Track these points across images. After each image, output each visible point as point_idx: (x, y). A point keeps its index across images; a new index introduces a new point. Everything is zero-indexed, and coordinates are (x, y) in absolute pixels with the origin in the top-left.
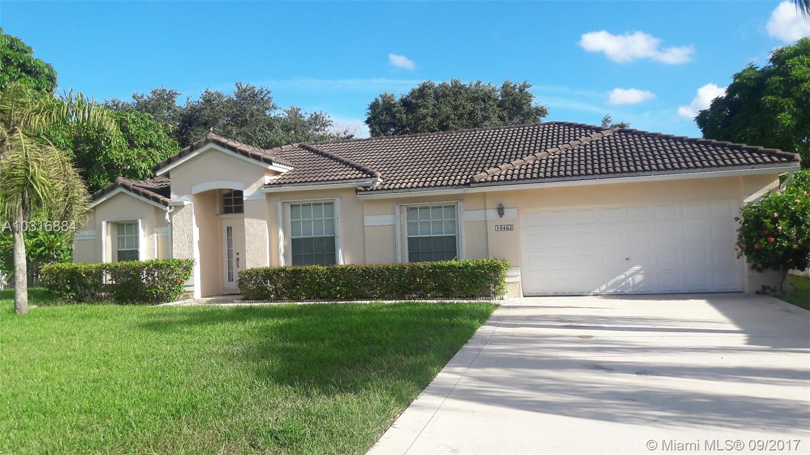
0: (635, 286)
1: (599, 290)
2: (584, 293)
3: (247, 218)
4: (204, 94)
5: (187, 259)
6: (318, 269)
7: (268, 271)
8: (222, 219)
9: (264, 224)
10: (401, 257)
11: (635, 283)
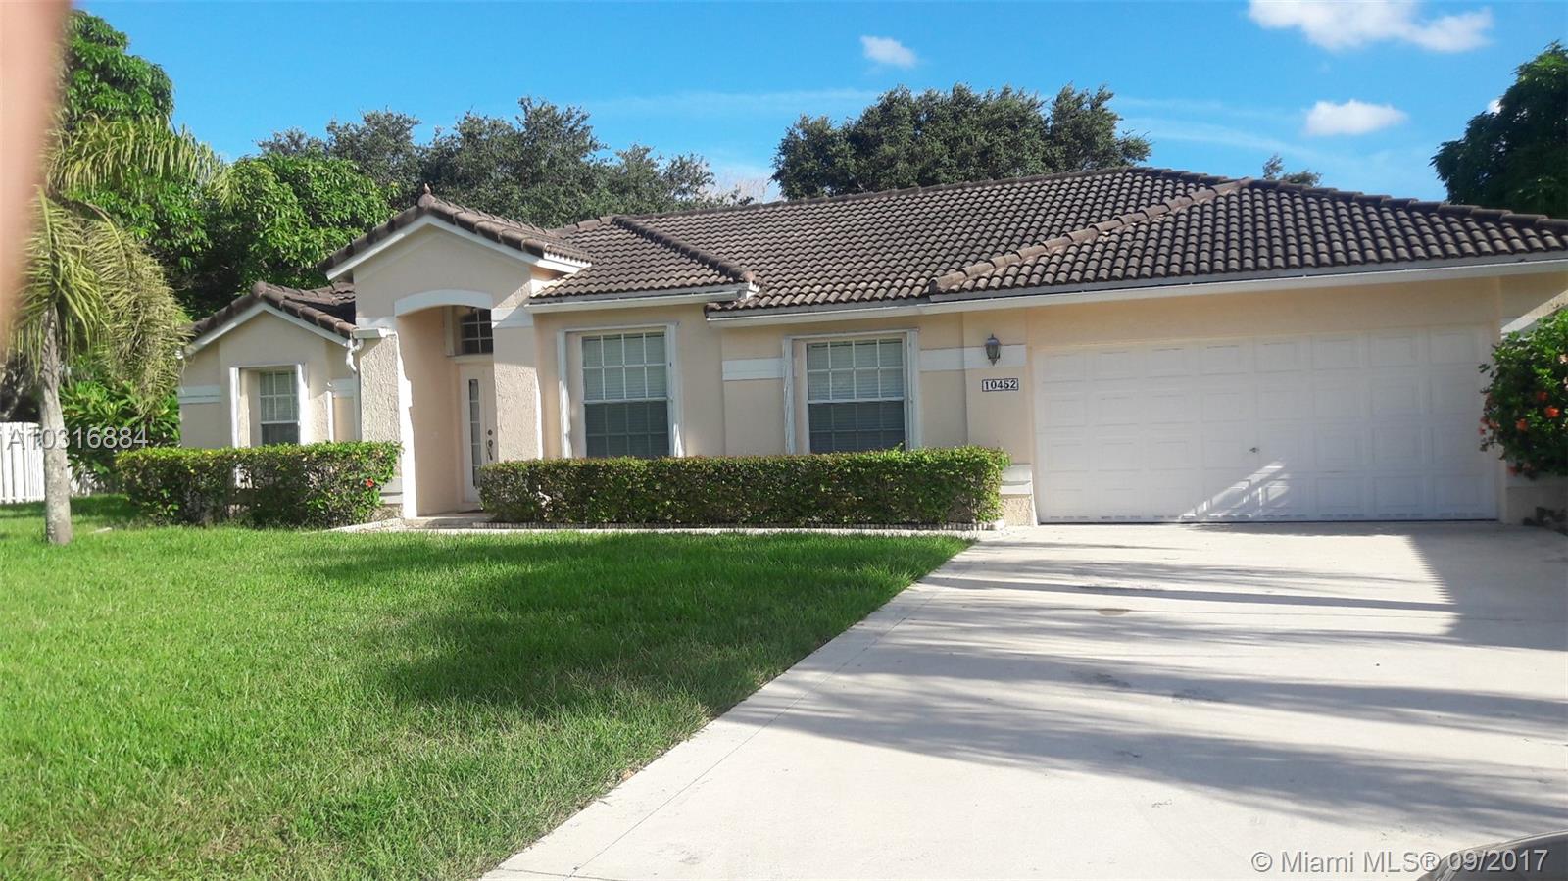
0: (1268, 504)
1: (1195, 513)
2: (1162, 517)
3: (501, 361)
4: (462, 123)
5: (386, 443)
6: (630, 465)
7: (536, 467)
8: (459, 364)
9: (531, 375)
10: (795, 443)
11: (1271, 499)
